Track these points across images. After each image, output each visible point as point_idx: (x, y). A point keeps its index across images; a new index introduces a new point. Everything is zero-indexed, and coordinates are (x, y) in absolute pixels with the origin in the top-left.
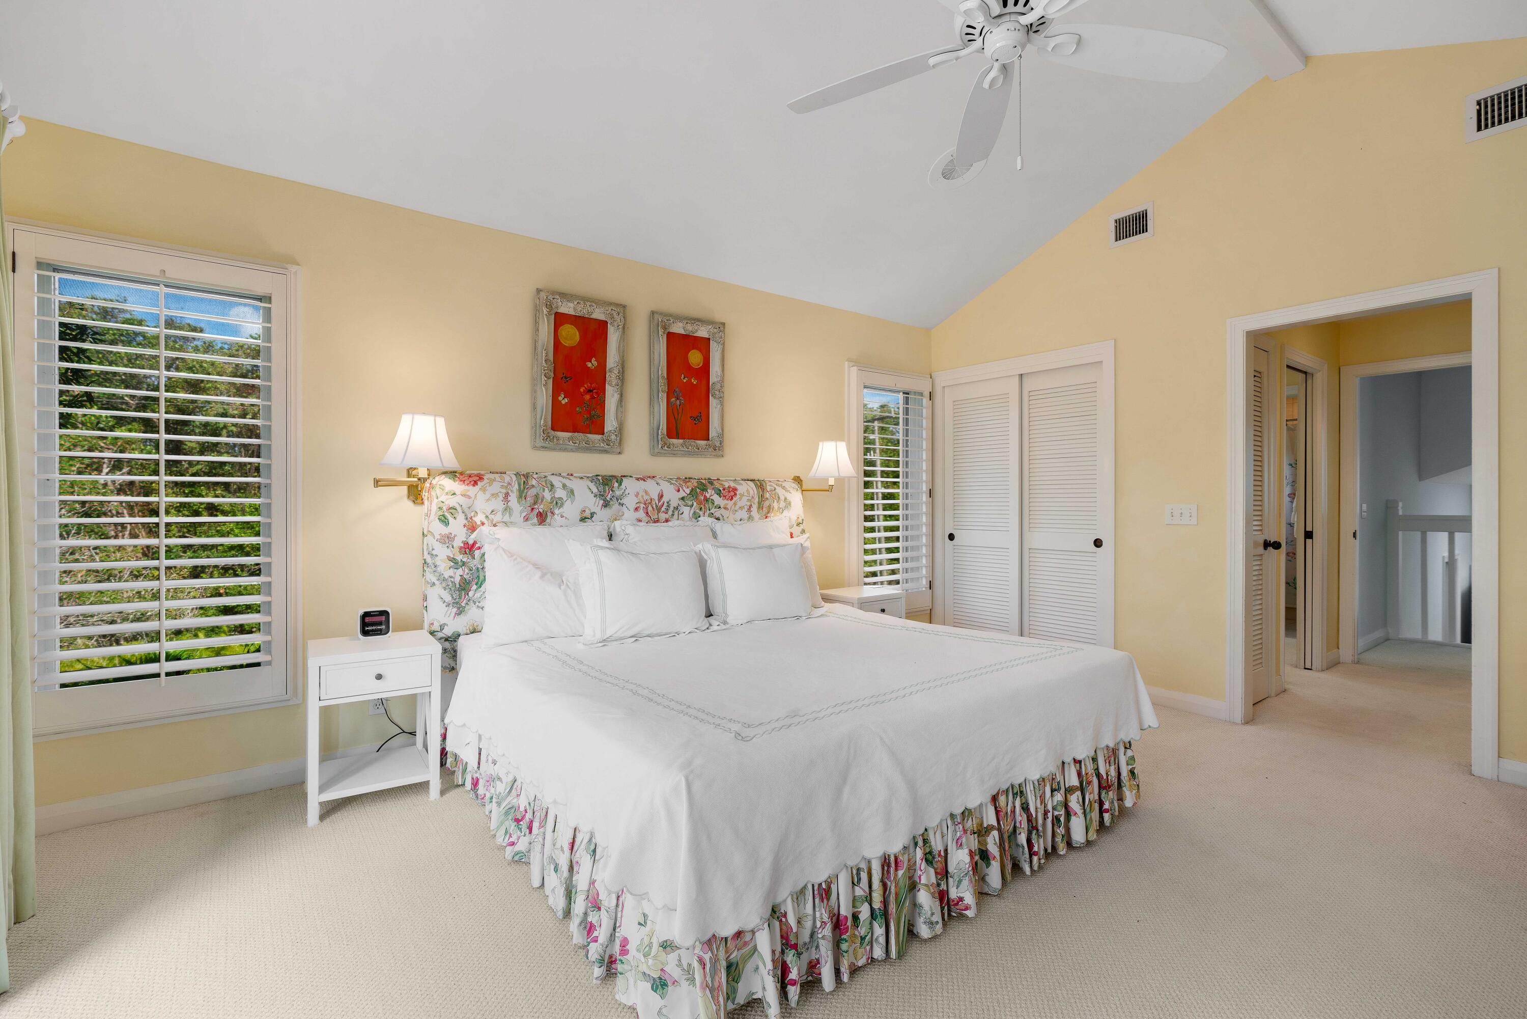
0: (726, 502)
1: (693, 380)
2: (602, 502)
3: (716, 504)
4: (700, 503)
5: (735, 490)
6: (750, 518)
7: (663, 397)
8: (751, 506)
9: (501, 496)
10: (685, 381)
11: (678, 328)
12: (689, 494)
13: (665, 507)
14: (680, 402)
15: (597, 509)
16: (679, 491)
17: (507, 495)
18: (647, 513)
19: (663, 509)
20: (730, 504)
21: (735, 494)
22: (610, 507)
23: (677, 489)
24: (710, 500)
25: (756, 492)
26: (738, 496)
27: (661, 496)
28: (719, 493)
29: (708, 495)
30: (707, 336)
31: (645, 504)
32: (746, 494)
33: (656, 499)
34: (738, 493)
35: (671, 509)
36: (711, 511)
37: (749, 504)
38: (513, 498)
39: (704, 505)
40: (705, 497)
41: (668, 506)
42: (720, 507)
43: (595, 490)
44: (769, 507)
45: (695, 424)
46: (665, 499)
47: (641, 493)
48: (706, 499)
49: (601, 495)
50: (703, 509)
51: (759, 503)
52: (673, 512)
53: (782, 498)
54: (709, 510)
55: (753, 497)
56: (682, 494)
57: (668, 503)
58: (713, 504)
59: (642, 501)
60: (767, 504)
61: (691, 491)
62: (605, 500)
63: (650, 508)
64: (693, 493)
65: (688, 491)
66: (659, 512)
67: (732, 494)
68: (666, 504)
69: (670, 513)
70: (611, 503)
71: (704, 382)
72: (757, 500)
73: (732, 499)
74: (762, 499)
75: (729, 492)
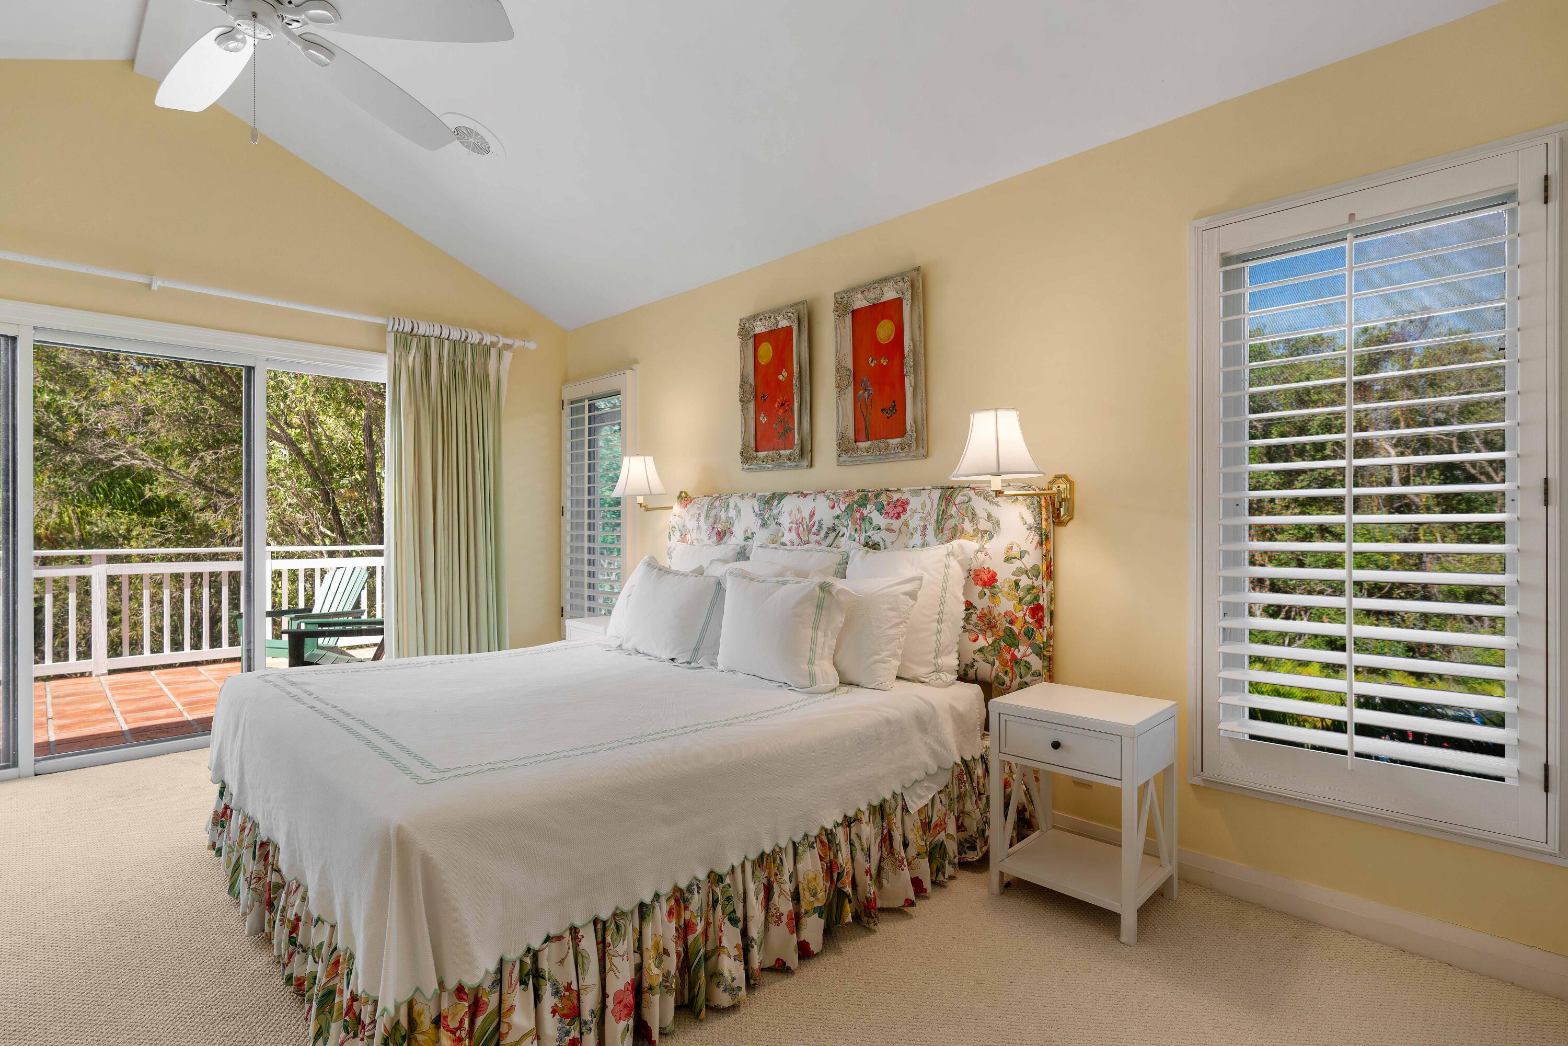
0: (888, 521)
1: (882, 361)
2: (760, 521)
3: (874, 524)
4: (855, 523)
5: (904, 504)
6: (925, 545)
7: (850, 392)
8: (925, 527)
9: (696, 516)
10: (873, 365)
11: (860, 302)
12: (845, 511)
13: (816, 527)
14: (869, 394)
15: (756, 529)
16: (833, 508)
17: (699, 515)
18: (798, 534)
19: (814, 530)
20: (896, 524)
21: (905, 510)
22: (768, 528)
23: (832, 505)
24: (868, 519)
25: (935, 506)
26: (909, 513)
27: (812, 515)
28: (880, 509)
29: (865, 512)
30: (897, 296)
31: (797, 524)
32: (919, 510)
33: (807, 517)
34: (908, 508)
35: (824, 530)
36: (868, 534)
37: (922, 524)
38: (702, 518)
39: (860, 526)
40: (862, 514)
41: (820, 526)
42: (879, 529)
43: (757, 509)
44: (955, 528)
45: (888, 418)
46: (816, 518)
47: (795, 512)
48: (863, 518)
49: (760, 515)
50: (858, 531)
51: (938, 523)
52: (827, 533)
53: (981, 514)
54: (866, 532)
55: (928, 514)
56: (837, 511)
57: (819, 522)
58: (871, 524)
59: (794, 520)
60: (950, 523)
61: (847, 508)
62: (763, 520)
63: (801, 529)
64: (849, 510)
65: (843, 507)
66: (809, 533)
67: (899, 509)
68: (817, 524)
69: (822, 534)
70: (769, 522)
71: (897, 360)
72: (935, 517)
73: (898, 517)
74: (943, 516)
75: (895, 507)
